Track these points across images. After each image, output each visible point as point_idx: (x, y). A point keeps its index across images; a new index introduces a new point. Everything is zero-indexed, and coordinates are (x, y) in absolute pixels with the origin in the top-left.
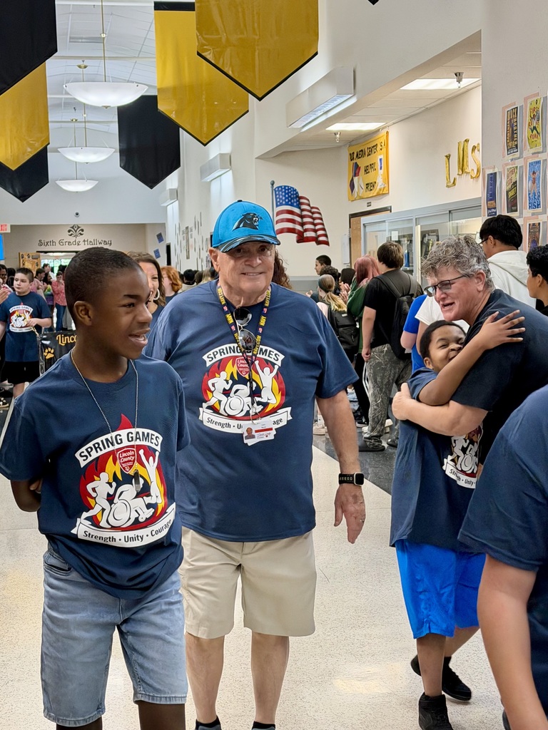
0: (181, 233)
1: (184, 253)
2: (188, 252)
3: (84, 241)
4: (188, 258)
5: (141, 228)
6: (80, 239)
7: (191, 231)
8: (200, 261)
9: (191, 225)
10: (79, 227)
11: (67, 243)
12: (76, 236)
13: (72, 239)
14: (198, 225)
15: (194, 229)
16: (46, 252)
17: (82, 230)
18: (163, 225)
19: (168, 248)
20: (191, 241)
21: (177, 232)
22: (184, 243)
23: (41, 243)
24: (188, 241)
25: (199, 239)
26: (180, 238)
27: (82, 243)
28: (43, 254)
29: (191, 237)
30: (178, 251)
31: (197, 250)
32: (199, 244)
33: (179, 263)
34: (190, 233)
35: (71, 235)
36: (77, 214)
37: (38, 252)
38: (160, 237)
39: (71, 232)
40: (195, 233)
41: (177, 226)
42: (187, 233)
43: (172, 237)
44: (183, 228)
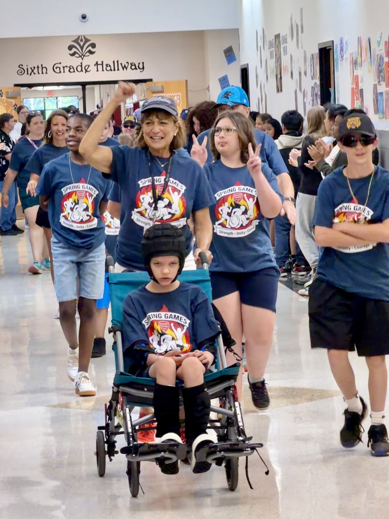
0: (267, 47)
1: (273, 82)
2: (279, 79)
3: (97, 64)
4: (279, 89)
5: (197, 37)
6: (89, 60)
7: (285, 41)
8: (300, 96)
9: (284, 31)
10: (87, 40)
11: (67, 69)
12: (82, 56)
13: (75, 61)
14: (297, 30)
15: (289, 39)
16: (30, 86)
17: (93, 46)
18: (235, 33)
19: (244, 73)
20: (285, 60)
21: (260, 44)
22: (272, 63)
23: (22, 70)
24: (279, 60)
25: (298, 55)
26: (266, 54)
27: (93, 68)
28: (25, 88)
29: (285, 53)
30: (262, 78)
31: (296, 75)
32: (299, 65)
33: (263, 99)
34: (282, 46)
35: (72, 55)
36: (84, 17)
37: (16, 85)
38: (230, 55)
39: (74, 50)
40: (291, 45)
41: (260, 34)
42: (278, 46)
43: (249, 55)
44: (271, 37)
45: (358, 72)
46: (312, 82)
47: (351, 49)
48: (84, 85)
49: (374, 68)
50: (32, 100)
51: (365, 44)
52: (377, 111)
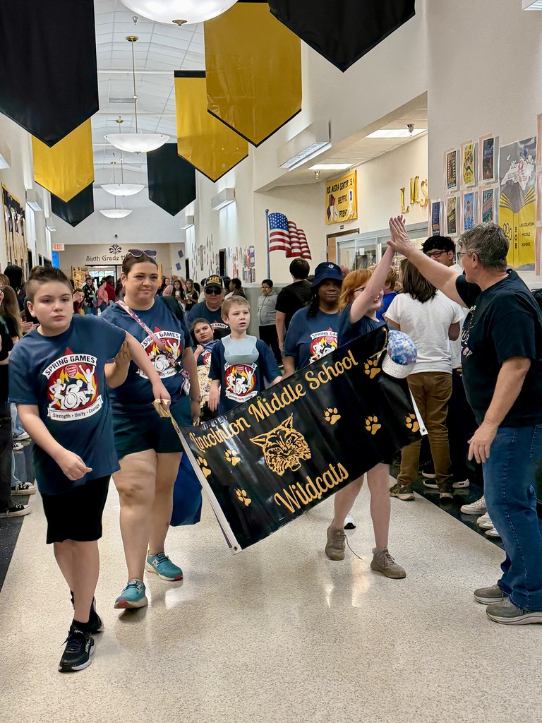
0: (197, 250)
1: (199, 266)
2: (202, 265)
4: (202, 269)
5: (166, 246)
6: (119, 255)
7: (205, 248)
9: (204, 244)
10: (118, 246)
11: (108, 259)
12: (116, 253)
13: (112, 255)
14: (210, 244)
16: (92, 266)
17: (120, 248)
18: (183, 245)
19: (187, 261)
20: (205, 256)
21: (194, 249)
22: (199, 258)
23: (88, 259)
24: (202, 256)
25: (210, 254)
26: (196, 254)
28: (90, 267)
29: (205, 254)
30: (195, 264)
31: (209, 263)
32: (210, 259)
33: (195, 275)
34: (204, 250)
35: (111, 252)
36: (116, 236)
37: (86, 265)
38: (181, 254)
39: (112, 250)
40: (207, 250)
41: (194, 245)
42: (202, 250)
43: (190, 253)
44: (198, 246)
45: (236, 262)
46: (216, 266)
47: (233, 252)
48: (116, 266)
49: (243, 261)
50: (93, 272)
51: (239, 250)
52: (244, 279)
